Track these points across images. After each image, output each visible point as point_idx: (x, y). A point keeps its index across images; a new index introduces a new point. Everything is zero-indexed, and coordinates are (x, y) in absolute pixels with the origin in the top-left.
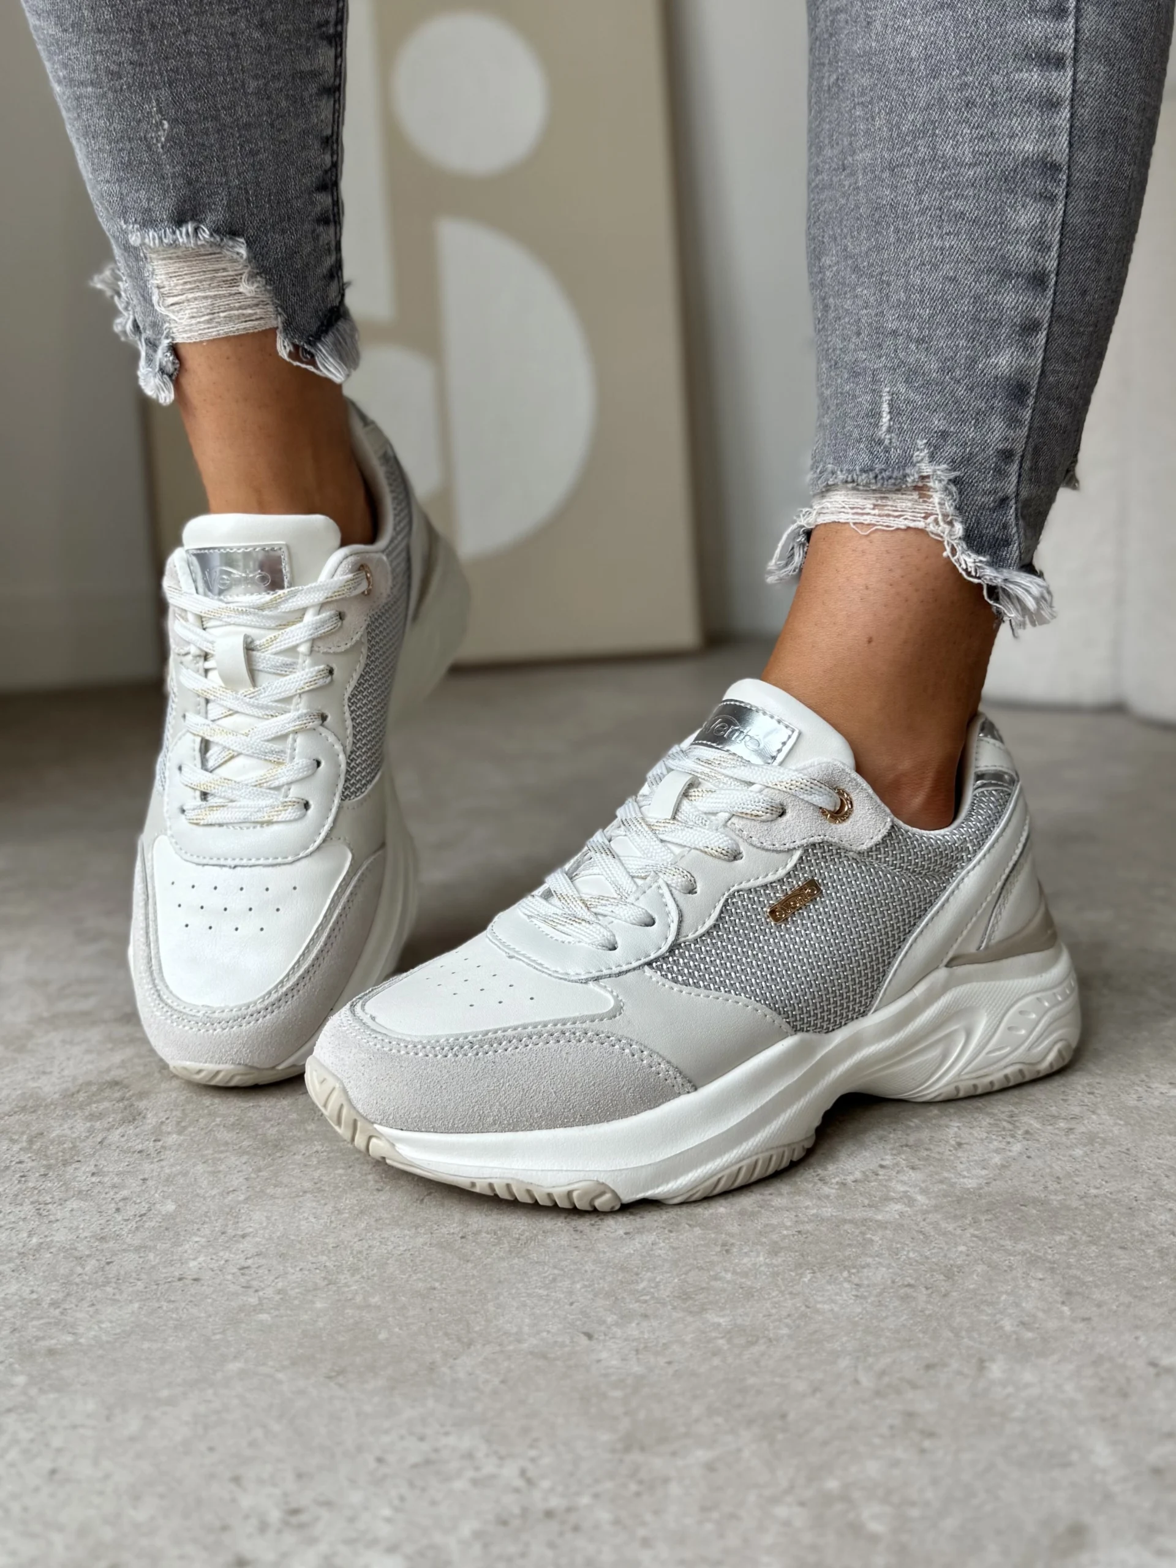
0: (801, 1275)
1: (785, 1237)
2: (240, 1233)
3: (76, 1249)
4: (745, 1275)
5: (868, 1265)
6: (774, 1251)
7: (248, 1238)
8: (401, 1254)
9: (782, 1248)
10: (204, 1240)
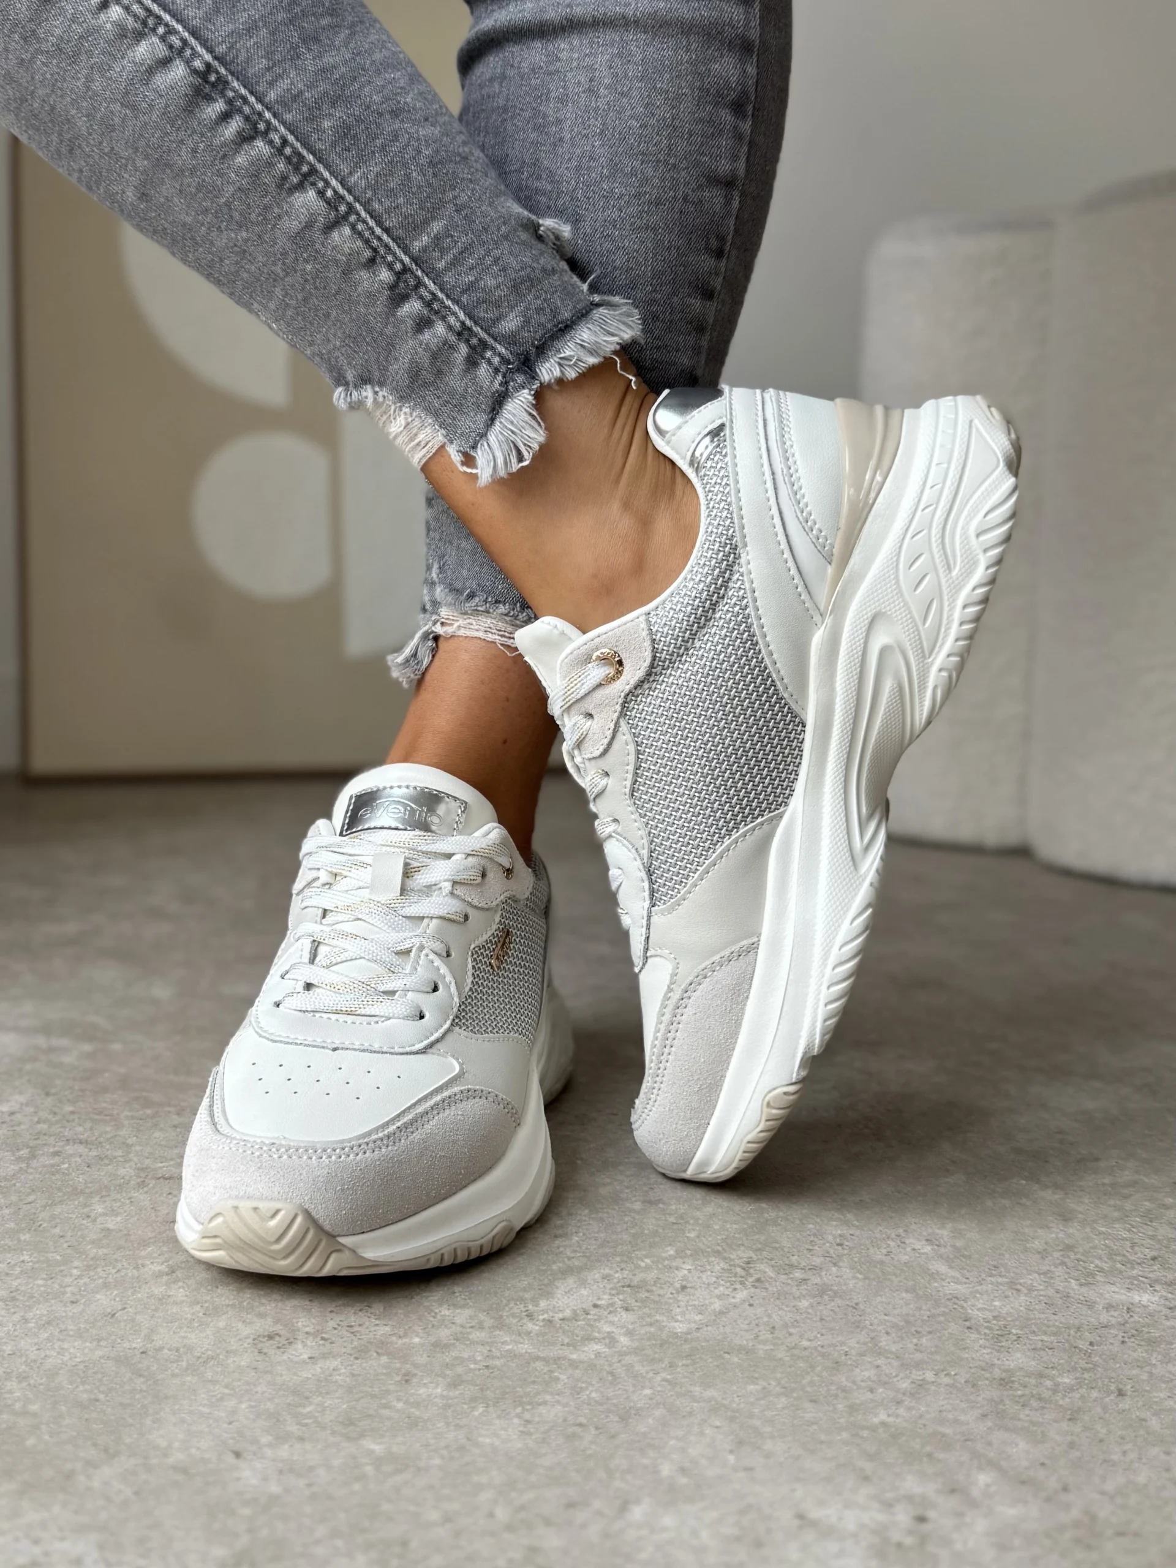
0: (474, 1409)
1: (471, 1370)
4: (417, 1405)
5: (545, 1402)
6: (454, 1383)
8: (76, 1365)
9: (463, 1382)
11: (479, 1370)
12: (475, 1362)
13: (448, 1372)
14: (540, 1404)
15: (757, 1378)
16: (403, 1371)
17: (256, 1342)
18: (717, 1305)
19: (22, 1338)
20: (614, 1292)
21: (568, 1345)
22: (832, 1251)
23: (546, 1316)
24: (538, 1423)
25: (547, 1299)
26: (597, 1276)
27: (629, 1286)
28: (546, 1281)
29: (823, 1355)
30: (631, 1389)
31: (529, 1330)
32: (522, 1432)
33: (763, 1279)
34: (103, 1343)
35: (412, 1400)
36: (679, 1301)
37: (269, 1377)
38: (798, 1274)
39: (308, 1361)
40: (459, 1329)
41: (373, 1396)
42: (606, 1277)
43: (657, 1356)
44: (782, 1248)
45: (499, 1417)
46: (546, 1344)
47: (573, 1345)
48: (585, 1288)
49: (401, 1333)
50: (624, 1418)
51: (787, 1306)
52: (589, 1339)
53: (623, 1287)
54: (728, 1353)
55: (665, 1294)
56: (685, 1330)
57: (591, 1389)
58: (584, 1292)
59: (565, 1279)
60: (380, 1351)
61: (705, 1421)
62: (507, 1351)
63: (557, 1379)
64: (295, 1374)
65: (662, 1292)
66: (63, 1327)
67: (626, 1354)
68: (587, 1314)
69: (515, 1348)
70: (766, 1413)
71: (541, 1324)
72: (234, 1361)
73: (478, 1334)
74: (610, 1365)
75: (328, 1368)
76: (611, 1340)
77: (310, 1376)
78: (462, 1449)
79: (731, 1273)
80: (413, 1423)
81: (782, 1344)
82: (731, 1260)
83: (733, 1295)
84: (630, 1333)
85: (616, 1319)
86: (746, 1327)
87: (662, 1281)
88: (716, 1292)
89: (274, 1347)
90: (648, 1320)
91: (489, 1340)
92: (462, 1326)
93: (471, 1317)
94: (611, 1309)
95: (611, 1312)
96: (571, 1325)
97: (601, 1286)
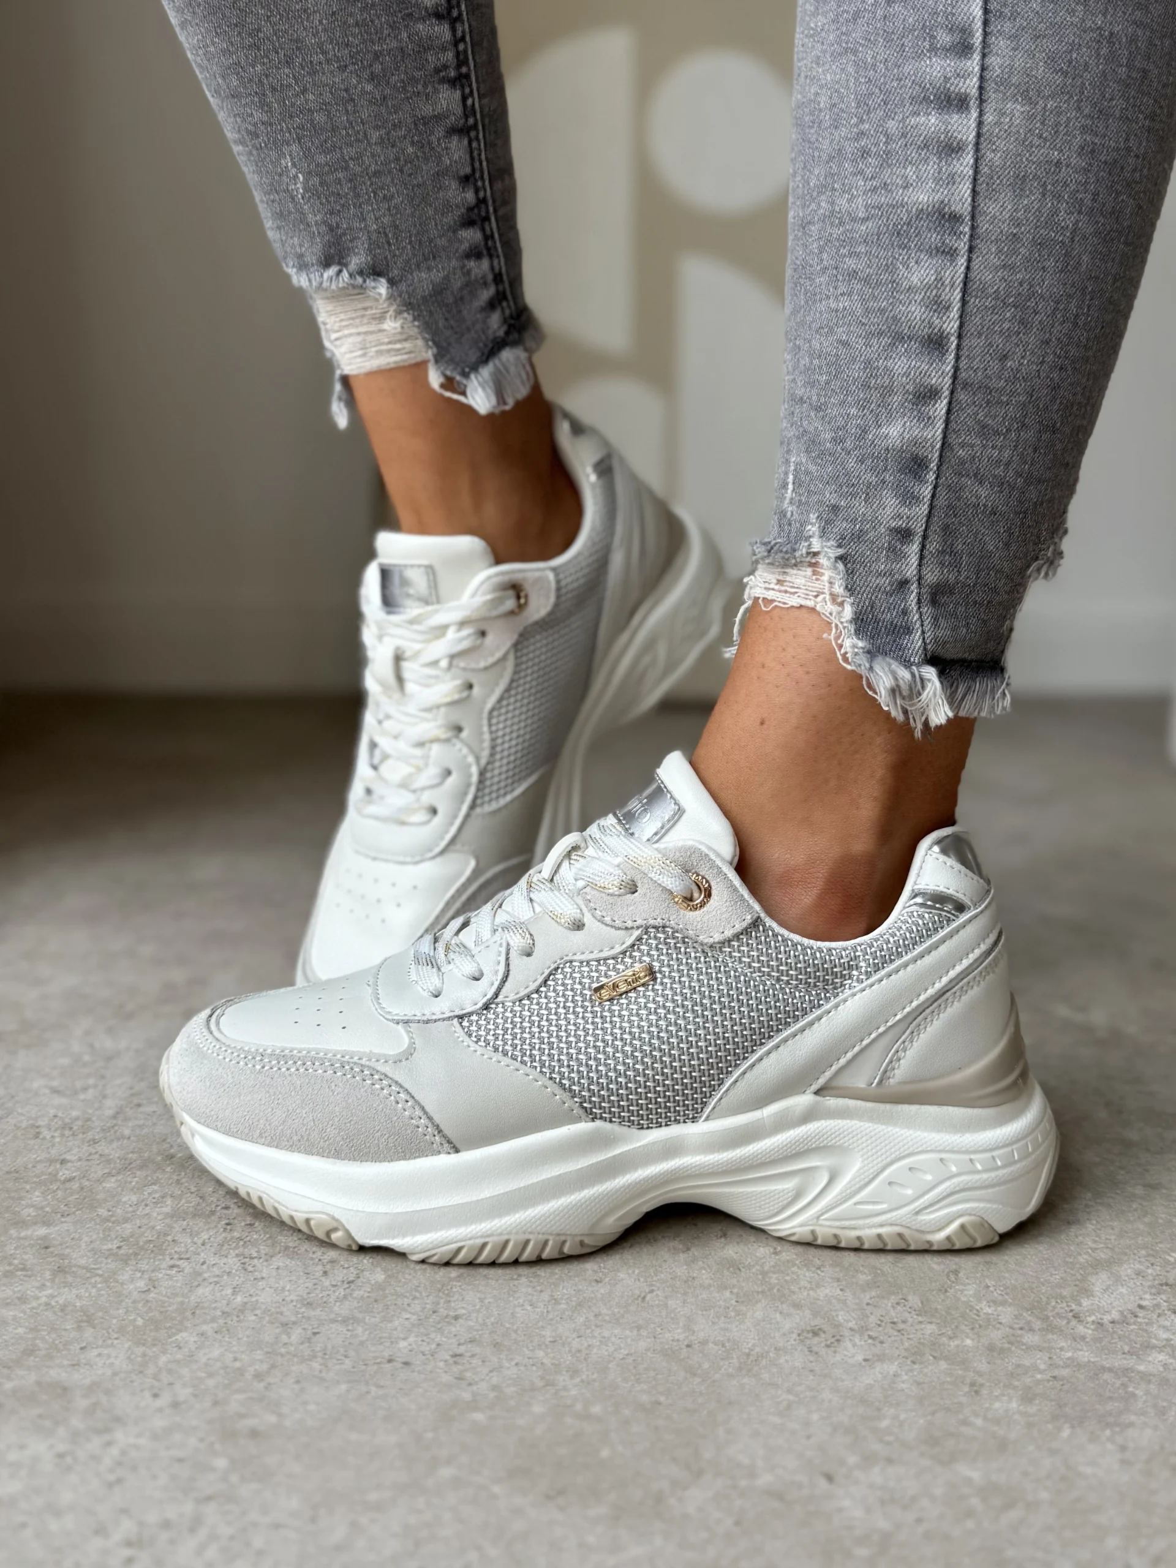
0: (1060, 1429)
1: (1038, 1382)
2: (452, 1314)
3: (281, 1313)
4: (997, 1421)
5: (1131, 1425)
6: (1028, 1397)
7: (461, 1321)
9: (1035, 1395)
10: (415, 1317)
11: (1048, 1381)
12: (1041, 1372)
13: (1016, 1383)
14: (1127, 1426)
20: (1153, 1291)
21: (1130, 1353)
23: (1093, 1318)
24: (1135, 1450)
25: (1088, 1297)
26: (1129, 1271)
27: (1167, 1284)
28: (1079, 1276)
31: (1082, 1334)
32: (1122, 1461)
40: (1009, 1330)
42: (1138, 1273)
45: (1091, 1441)
46: (1106, 1351)
47: (1135, 1354)
48: (1122, 1285)
52: (1148, 1347)
53: (1161, 1285)
58: (1123, 1290)
59: (1097, 1274)
62: (1068, 1359)
63: (1134, 1395)
68: (1136, 1316)
69: (1076, 1355)
71: (1092, 1326)
85: (1167, 1323)
91: (1046, 1345)
92: (1010, 1327)
93: (1016, 1317)
94: (1158, 1311)
95: (1159, 1315)
96: (1124, 1329)
97: (1138, 1284)
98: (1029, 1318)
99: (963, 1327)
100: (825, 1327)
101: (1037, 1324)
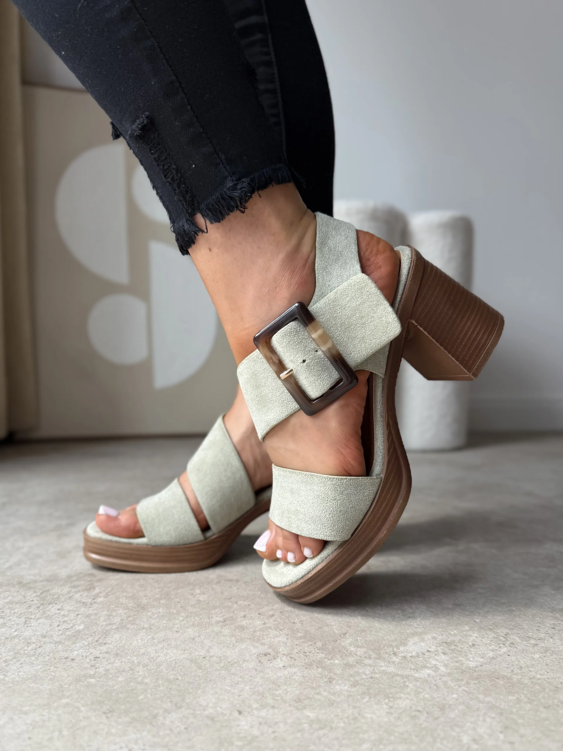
0: (363, 698)
3: (30, 639)
4: (334, 694)
6: (354, 685)
8: (171, 661)
9: (359, 684)
10: (87, 643)
11: (367, 679)
12: (366, 675)
13: (352, 679)
14: (398, 699)
15: (514, 693)
16: (329, 676)
17: (258, 656)
18: (491, 654)
19: (150, 647)
20: (437, 645)
21: (414, 669)
22: (550, 632)
23: (403, 654)
24: (396, 708)
25: (404, 646)
26: (429, 637)
27: (445, 643)
28: (403, 638)
29: (549, 683)
30: (446, 694)
31: (394, 661)
32: (388, 713)
33: (515, 643)
34: (186, 652)
35: (332, 691)
36: (471, 651)
37: (262, 674)
38: (532, 641)
39: (282, 667)
40: (359, 658)
41: (313, 688)
42: (434, 638)
43: (460, 678)
44: (524, 629)
45: (376, 704)
46: (402, 668)
47: (416, 670)
48: (423, 642)
49: (330, 658)
50: (442, 708)
51: (528, 657)
52: (425, 667)
53: (443, 643)
54: (498, 679)
55: (464, 648)
56: (474, 666)
57: (425, 692)
58: (423, 644)
59: (413, 637)
60: (318, 666)
61: (486, 714)
62: (383, 671)
63: (408, 686)
64: (275, 674)
65: (462, 646)
66: (169, 643)
67: (444, 676)
68: (424, 655)
69: (387, 669)
70: (520, 712)
71: (400, 658)
72: (246, 665)
73: (368, 660)
74: (435, 681)
75: (292, 672)
76: (436, 668)
77: (282, 675)
78: (355, 719)
79: (498, 639)
80: (331, 704)
81: (527, 675)
82: (497, 633)
83: (499, 650)
84: (446, 666)
85: (439, 658)
86: (506, 666)
87: (462, 641)
88: (490, 648)
89: (267, 659)
90: (455, 659)
91: (373, 664)
92: (360, 656)
93: (365, 653)
94: (436, 653)
95: (436, 655)
96: (415, 659)
97: (431, 642)
98: (371, 653)
99: (337, 656)
100: (272, 653)
101: (374, 655)
